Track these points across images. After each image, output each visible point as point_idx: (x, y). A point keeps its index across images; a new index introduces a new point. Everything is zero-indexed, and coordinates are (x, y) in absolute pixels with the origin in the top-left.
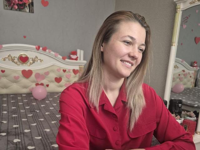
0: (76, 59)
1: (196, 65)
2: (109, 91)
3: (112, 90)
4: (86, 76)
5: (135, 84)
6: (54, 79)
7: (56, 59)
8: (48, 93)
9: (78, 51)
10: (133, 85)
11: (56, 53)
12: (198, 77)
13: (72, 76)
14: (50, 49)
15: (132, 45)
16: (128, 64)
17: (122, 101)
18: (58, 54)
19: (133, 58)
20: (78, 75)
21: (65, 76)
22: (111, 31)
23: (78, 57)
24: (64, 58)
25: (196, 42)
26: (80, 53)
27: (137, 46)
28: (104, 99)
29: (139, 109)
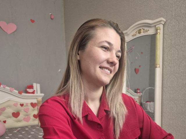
0: (33, 93)
1: (139, 91)
2: (90, 101)
3: (93, 100)
4: (66, 86)
5: (115, 93)
6: (11, 115)
7: (12, 94)
8: (6, 129)
9: (35, 85)
10: (113, 93)
11: (11, 88)
12: (142, 101)
13: (30, 110)
14: (4, 85)
15: (110, 51)
16: (107, 70)
17: (105, 110)
18: (13, 89)
19: (112, 64)
20: (36, 108)
21: (23, 110)
22: (87, 37)
23: (34, 91)
24: (20, 93)
25: (136, 72)
26: (37, 87)
27: (114, 52)
28: (87, 110)
29: (122, 117)
